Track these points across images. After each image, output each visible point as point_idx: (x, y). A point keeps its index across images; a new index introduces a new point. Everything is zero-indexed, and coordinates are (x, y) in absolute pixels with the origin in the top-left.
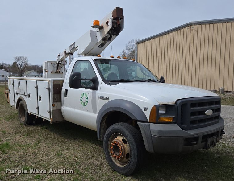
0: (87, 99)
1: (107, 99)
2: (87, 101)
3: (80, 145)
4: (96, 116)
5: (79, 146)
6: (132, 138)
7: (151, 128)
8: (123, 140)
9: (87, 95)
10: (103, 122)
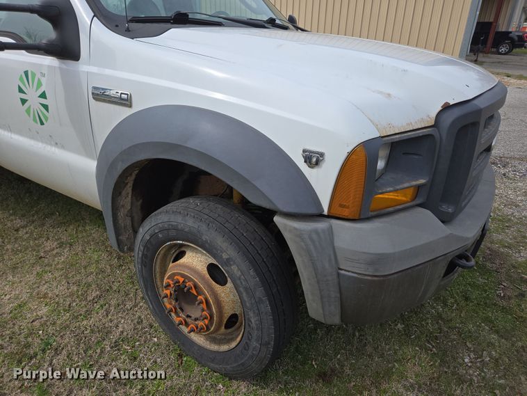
0: (43, 95)
1: (125, 102)
2: (46, 107)
3: (64, 239)
4: (92, 165)
5: (61, 245)
6: (252, 272)
7: (338, 243)
8: (212, 269)
9: (39, 80)
10: (124, 193)
